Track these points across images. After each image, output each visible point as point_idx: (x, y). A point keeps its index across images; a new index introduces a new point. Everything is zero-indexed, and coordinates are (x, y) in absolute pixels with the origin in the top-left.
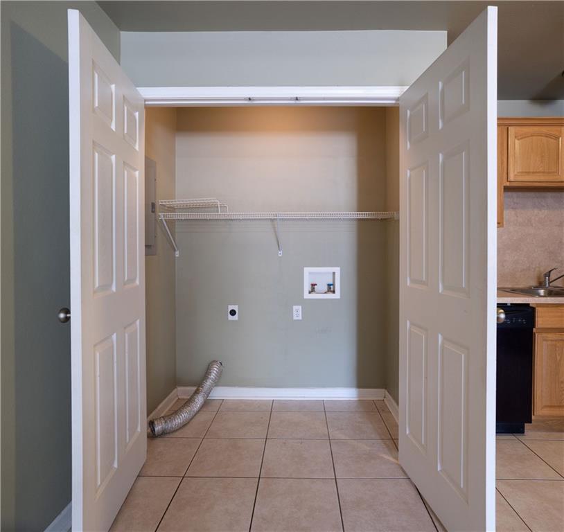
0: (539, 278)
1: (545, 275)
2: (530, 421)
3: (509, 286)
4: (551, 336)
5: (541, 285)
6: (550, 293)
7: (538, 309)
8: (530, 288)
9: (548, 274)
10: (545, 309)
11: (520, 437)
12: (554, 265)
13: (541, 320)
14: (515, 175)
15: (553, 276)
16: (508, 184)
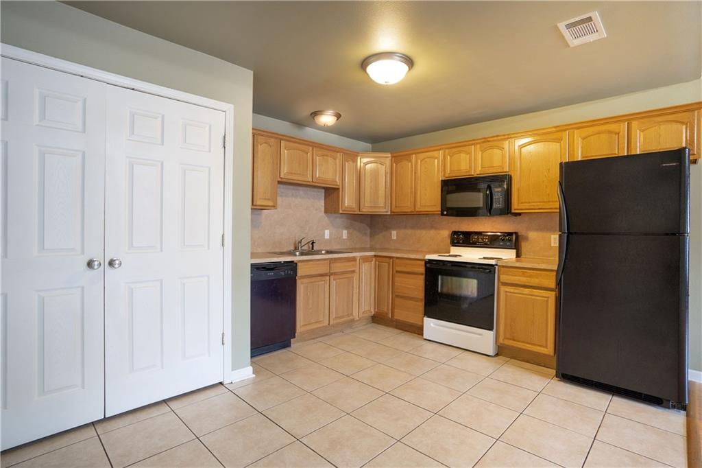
0: (295, 244)
1: (299, 242)
2: (294, 337)
3: (277, 250)
4: (305, 280)
5: (296, 249)
6: (302, 254)
7: (299, 264)
8: (290, 251)
9: (300, 242)
10: (302, 264)
11: (288, 349)
12: (303, 236)
13: (301, 271)
14: (285, 174)
15: (303, 243)
16: (280, 180)
